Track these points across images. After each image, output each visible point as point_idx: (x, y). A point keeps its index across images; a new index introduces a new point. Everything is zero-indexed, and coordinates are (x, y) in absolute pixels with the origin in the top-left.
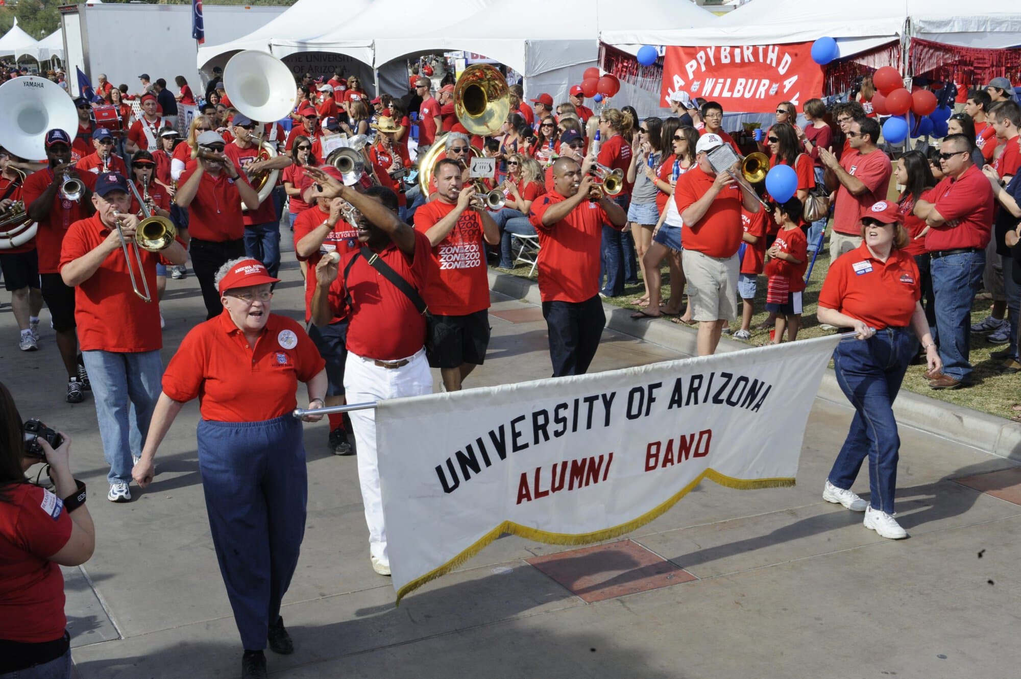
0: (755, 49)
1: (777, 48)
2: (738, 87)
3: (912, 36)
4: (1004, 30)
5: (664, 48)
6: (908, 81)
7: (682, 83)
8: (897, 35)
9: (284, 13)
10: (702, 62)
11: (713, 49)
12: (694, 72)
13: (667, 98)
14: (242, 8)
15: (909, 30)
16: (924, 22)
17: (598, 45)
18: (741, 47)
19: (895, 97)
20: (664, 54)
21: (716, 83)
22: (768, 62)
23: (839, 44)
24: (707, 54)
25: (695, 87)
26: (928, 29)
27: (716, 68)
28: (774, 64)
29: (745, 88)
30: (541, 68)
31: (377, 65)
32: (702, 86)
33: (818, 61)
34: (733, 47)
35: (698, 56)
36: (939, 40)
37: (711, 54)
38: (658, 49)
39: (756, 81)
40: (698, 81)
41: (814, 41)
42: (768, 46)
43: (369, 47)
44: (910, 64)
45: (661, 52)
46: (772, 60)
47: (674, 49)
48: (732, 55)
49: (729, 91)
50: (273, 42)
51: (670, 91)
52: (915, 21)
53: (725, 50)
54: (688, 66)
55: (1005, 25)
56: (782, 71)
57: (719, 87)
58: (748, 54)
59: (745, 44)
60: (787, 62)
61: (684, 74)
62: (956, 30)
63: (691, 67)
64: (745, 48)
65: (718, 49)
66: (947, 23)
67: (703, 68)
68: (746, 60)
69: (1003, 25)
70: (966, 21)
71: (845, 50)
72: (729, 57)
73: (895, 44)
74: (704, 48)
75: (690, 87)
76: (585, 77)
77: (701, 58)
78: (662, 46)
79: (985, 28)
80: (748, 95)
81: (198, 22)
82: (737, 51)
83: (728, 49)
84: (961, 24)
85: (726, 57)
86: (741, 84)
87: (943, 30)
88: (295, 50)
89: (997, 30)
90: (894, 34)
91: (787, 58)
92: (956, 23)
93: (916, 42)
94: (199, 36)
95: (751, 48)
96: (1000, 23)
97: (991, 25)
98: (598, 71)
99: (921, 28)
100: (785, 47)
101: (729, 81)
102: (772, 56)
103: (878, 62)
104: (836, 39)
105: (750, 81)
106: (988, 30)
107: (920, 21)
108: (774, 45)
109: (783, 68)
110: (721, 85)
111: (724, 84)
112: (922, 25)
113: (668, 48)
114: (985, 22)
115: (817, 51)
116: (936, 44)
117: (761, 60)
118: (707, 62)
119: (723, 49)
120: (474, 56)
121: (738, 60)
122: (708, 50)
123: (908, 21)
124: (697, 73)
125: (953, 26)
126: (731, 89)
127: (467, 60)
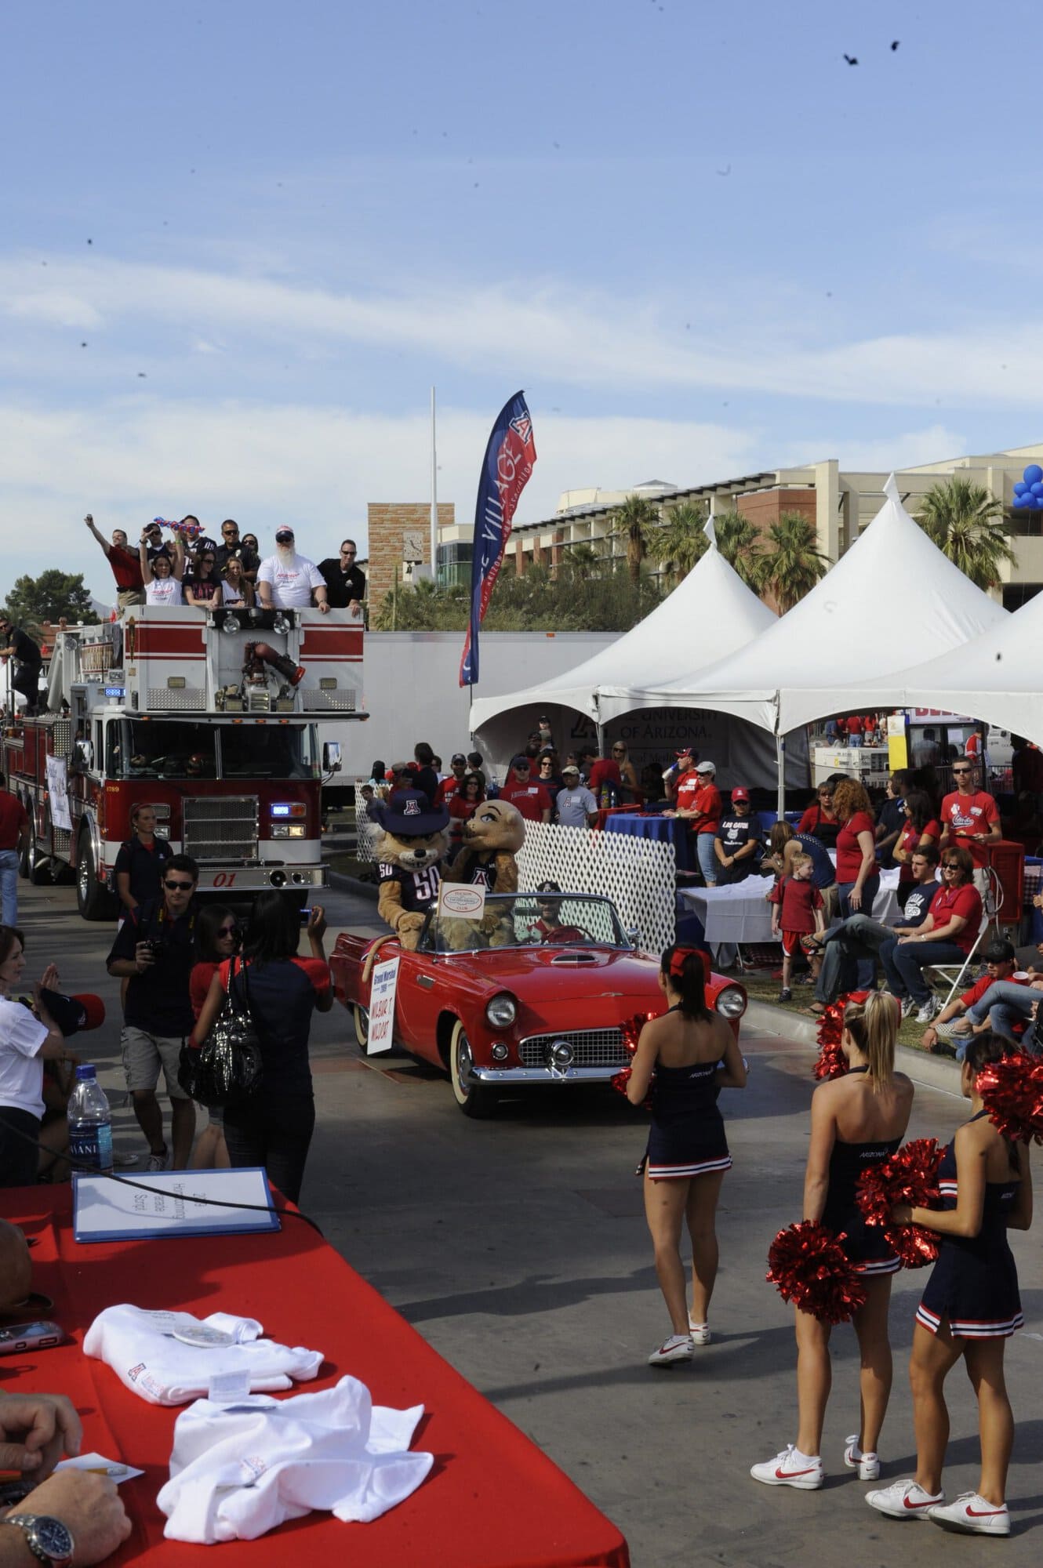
9: (618, 642)
14: (543, 635)
31: (781, 731)
43: (768, 701)
50: (602, 691)
81: (472, 658)
94: (471, 677)
120: (919, 711)
127: (907, 718)
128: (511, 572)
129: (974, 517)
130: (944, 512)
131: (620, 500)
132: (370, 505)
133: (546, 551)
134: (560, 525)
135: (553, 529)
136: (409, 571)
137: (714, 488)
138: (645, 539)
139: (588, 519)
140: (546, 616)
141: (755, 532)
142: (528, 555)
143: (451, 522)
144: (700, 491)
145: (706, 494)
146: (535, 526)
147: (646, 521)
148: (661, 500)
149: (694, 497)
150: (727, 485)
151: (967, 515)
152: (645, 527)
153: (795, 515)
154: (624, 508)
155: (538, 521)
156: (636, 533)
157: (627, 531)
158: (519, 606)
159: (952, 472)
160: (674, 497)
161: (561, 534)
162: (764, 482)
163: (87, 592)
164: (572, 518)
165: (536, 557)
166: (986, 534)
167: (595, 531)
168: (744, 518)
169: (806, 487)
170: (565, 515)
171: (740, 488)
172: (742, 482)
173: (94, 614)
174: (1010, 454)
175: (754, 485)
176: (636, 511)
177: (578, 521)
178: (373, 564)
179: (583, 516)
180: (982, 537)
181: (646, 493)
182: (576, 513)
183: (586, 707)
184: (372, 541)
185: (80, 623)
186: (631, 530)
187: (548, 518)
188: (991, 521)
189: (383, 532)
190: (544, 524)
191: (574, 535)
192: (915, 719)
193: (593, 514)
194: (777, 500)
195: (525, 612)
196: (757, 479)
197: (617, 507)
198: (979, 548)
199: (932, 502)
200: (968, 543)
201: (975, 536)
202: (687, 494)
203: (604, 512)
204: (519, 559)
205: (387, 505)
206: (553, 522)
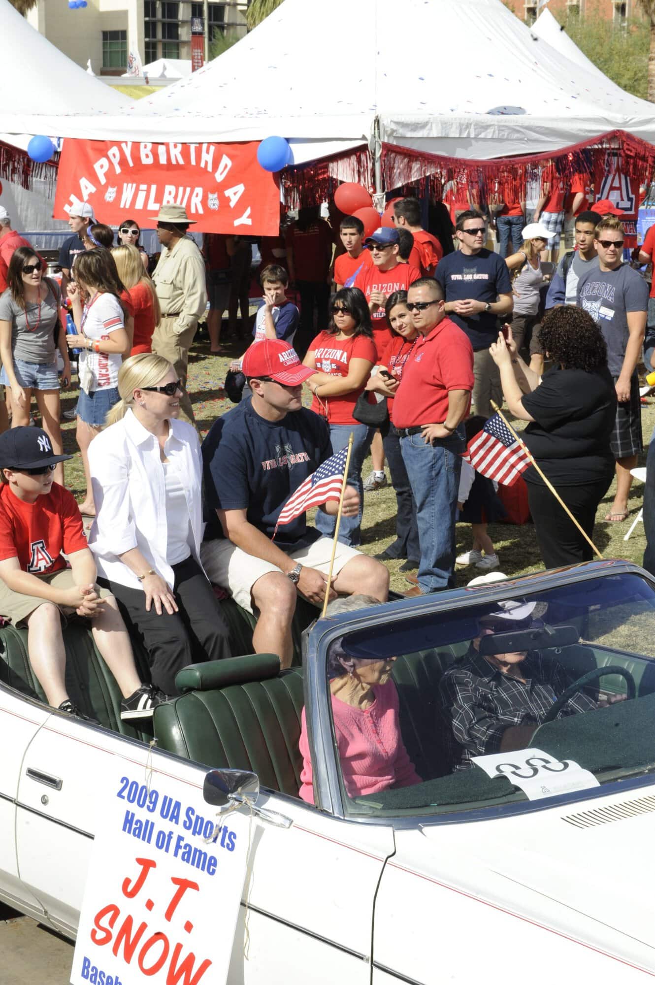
0: (185, 147)
1: (212, 148)
2: (167, 196)
3: (382, 140)
4: (490, 136)
5: (62, 141)
6: (379, 197)
7: (92, 189)
8: (364, 138)
10: (116, 161)
11: (130, 144)
12: (106, 175)
15: (379, 133)
16: (397, 123)
18: (167, 145)
20: (62, 148)
21: (137, 190)
22: (202, 165)
23: (293, 146)
24: (121, 151)
25: (110, 195)
26: (401, 131)
27: (134, 170)
28: (210, 169)
29: (175, 197)
32: (119, 193)
33: (267, 168)
34: (156, 144)
35: (110, 153)
36: (415, 147)
37: (128, 152)
38: (55, 142)
39: (188, 190)
40: (113, 186)
41: (260, 141)
42: (201, 144)
44: (382, 176)
45: (59, 145)
46: (206, 163)
47: (75, 143)
48: (155, 154)
49: (155, 201)
52: (385, 122)
53: (145, 147)
54: (97, 166)
55: (491, 130)
56: (219, 177)
57: (142, 196)
58: (176, 154)
59: (171, 140)
60: (226, 166)
61: (93, 177)
62: (435, 133)
63: (101, 167)
64: (171, 146)
65: (136, 145)
66: (423, 126)
67: (118, 170)
68: (174, 162)
69: (489, 131)
70: (445, 125)
71: (302, 155)
72: (151, 155)
73: (363, 148)
74: (118, 144)
75: (104, 195)
77: (114, 155)
78: (59, 138)
79: (469, 133)
82: (162, 149)
83: (150, 146)
84: (440, 125)
85: (147, 156)
86: (170, 193)
87: (420, 134)
89: (482, 136)
90: (361, 137)
91: (226, 161)
92: (434, 126)
93: (388, 149)
95: (180, 147)
96: (485, 128)
97: (475, 129)
99: (393, 131)
100: (223, 147)
101: (154, 188)
102: (207, 158)
103: (343, 172)
104: (288, 140)
105: (181, 189)
106: (472, 136)
107: (391, 121)
108: (209, 144)
109: (221, 174)
110: (144, 193)
111: (148, 191)
112: (394, 127)
113: (67, 140)
114: (468, 126)
115: (265, 155)
116: (412, 151)
117: (193, 163)
118: (123, 162)
119: (142, 145)
121: (163, 160)
122: (123, 145)
123: (377, 121)
124: (110, 174)
125: (431, 129)
126: (159, 199)
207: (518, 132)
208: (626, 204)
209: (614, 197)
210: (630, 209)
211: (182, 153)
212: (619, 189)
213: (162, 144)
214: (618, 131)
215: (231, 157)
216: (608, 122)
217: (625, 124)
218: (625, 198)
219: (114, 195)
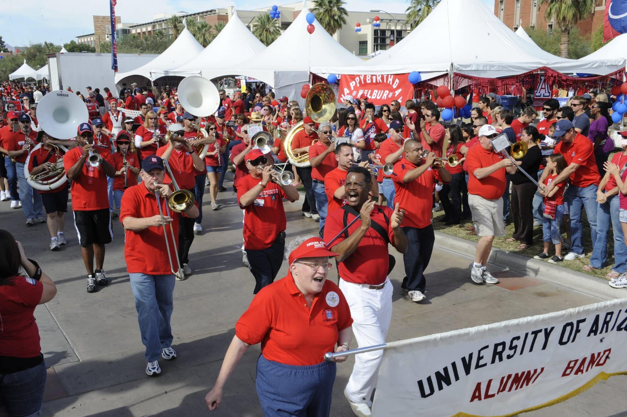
0: (382, 77)
1: (392, 76)
2: (374, 94)
3: (454, 71)
4: (495, 69)
5: (340, 76)
6: (452, 92)
7: (348, 92)
8: (447, 71)
10: (358, 82)
11: (363, 76)
12: (354, 87)
13: (342, 99)
14: (137, 55)
15: (453, 69)
17: (309, 73)
18: (376, 75)
19: (447, 100)
20: (340, 78)
22: (388, 82)
23: (421, 74)
24: (360, 78)
25: (354, 93)
26: (461, 68)
27: (364, 85)
28: (391, 84)
29: (377, 94)
30: (282, 84)
32: (357, 93)
33: (411, 82)
34: (372, 75)
35: (356, 79)
36: (466, 74)
37: (362, 78)
38: (337, 76)
39: (382, 91)
40: (355, 91)
41: (408, 73)
42: (388, 75)
43: (199, 74)
44: (453, 84)
46: (390, 82)
47: (344, 76)
48: (372, 79)
49: (370, 95)
50: (152, 71)
51: (342, 95)
52: (455, 65)
54: (351, 84)
55: (495, 67)
56: (394, 87)
58: (379, 79)
59: (378, 74)
60: (397, 83)
61: (349, 88)
62: (474, 69)
63: (352, 84)
64: (378, 76)
65: (365, 76)
66: (469, 66)
67: (358, 85)
68: (378, 82)
70: (478, 65)
71: (424, 77)
72: (370, 80)
73: (447, 75)
74: (359, 76)
76: (303, 89)
80: (378, 98)
81: (115, 62)
82: (374, 77)
83: (370, 76)
84: (476, 65)
85: (369, 80)
86: (375, 92)
87: (468, 69)
88: (163, 75)
89: (492, 69)
93: (456, 74)
94: (115, 68)
95: (380, 76)
96: (493, 66)
98: (309, 86)
99: (458, 68)
100: (396, 76)
101: (370, 91)
102: (390, 80)
103: (439, 83)
104: (419, 72)
105: (380, 91)
106: (488, 69)
107: (457, 64)
108: (391, 75)
109: (395, 85)
111: (368, 92)
112: (458, 66)
113: (342, 75)
114: (486, 66)
115: (411, 78)
116: (465, 75)
117: (385, 81)
118: (360, 82)
119: (367, 76)
120: (250, 78)
121: (374, 81)
122: (361, 76)
123: (452, 64)
124: (355, 87)
125: (472, 67)
126: (371, 95)
127: (246, 80)
128: (139, 38)
129: (271, 24)
130: (263, 22)
131: (171, 17)
132: (94, 16)
133: (150, 32)
134: (153, 24)
135: (151, 25)
136: (108, 37)
137: (198, 14)
138: (178, 28)
139: (162, 22)
140: (147, 51)
141: (210, 27)
142: (144, 33)
143: (120, 22)
144: (194, 15)
145: (196, 15)
146: (146, 24)
147: (178, 23)
148: (183, 17)
149: (193, 16)
150: (202, 13)
151: (269, 23)
152: (178, 25)
153: (222, 22)
154: (172, 19)
155: (147, 22)
156: (175, 27)
157: (173, 26)
158: (139, 47)
159: (266, 11)
160: (187, 16)
161: (154, 27)
162: (213, 12)
163: (4, 42)
164: (157, 22)
165: (147, 34)
166: (275, 29)
167: (164, 26)
168: (207, 23)
169: (225, 14)
170: (155, 21)
171: (206, 14)
172: (207, 12)
173: (7, 49)
174: (283, 6)
175: (210, 13)
176: (175, 20)
177: (159, 23)
178: (96, 35)
179: (160, 21)
180: (274, 30)
181: (178, 15)
182: (158, 20)
183: (147, 76)
184: (95, 27)
185: (2, 52)
186: (174, 26)
187: (149, 22)
188: (277, 25)
189: (99, 25)
190: (148, 24)
191: (158, 27)
192: (248, 81)
193: (163, 21)
194: (217, 18)
195: (141, 49)
196: (211, 11)
197: (170, 19)
198: (273, 33)
199: (259, 19)
200: (270, 31)
201: (272, 29)
202: (191, 15)
203: (166, 20)
204: (141, 34)
205: (99, 16)
206: (151, 23)
207: (505, 68)
208: (548, 94)
209: (543, 91)
210: (549, 96)
211: (381, 78)
212: (545, 88)
213: (374, 75)
214: (545, 67)
215: (399, 79)
216: (541, 63)
217: (547, 64)
218: (547, 92)
219: (355, 94)
